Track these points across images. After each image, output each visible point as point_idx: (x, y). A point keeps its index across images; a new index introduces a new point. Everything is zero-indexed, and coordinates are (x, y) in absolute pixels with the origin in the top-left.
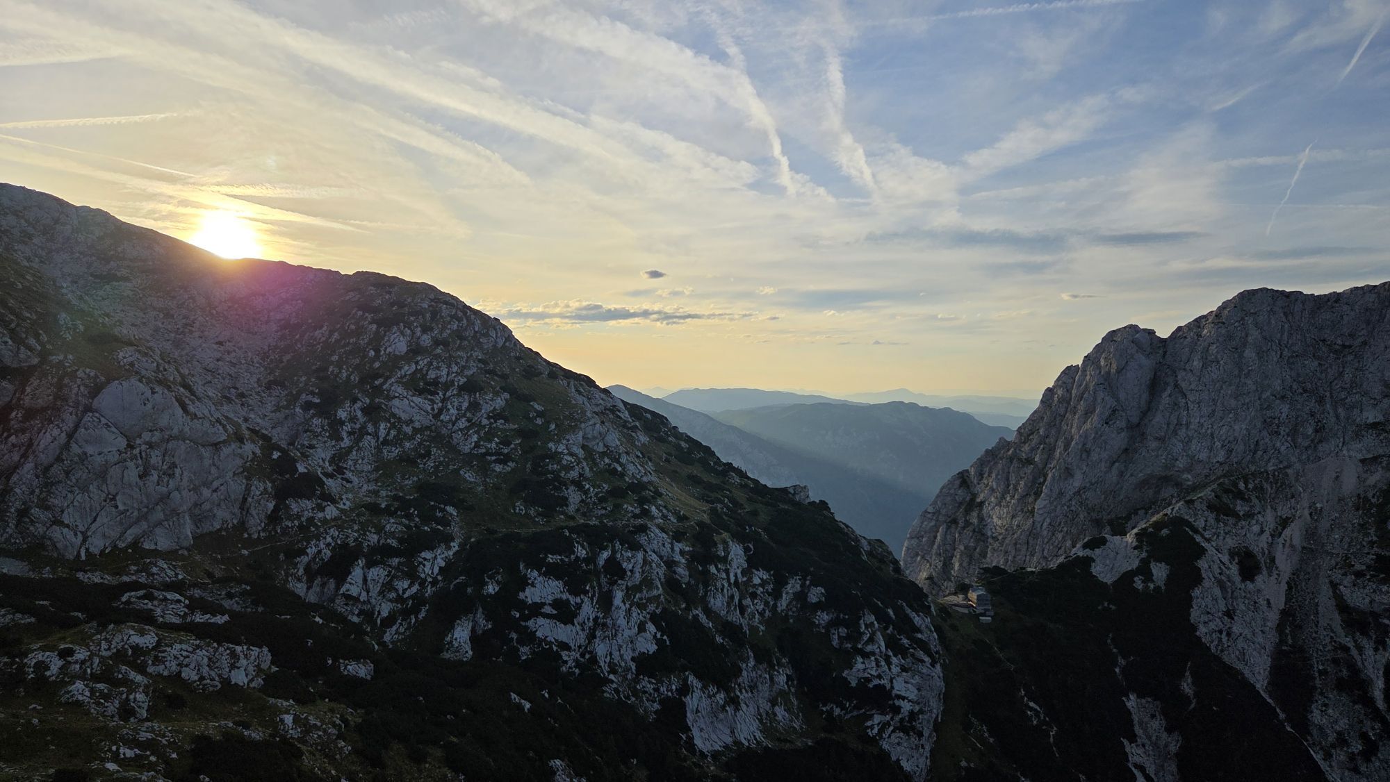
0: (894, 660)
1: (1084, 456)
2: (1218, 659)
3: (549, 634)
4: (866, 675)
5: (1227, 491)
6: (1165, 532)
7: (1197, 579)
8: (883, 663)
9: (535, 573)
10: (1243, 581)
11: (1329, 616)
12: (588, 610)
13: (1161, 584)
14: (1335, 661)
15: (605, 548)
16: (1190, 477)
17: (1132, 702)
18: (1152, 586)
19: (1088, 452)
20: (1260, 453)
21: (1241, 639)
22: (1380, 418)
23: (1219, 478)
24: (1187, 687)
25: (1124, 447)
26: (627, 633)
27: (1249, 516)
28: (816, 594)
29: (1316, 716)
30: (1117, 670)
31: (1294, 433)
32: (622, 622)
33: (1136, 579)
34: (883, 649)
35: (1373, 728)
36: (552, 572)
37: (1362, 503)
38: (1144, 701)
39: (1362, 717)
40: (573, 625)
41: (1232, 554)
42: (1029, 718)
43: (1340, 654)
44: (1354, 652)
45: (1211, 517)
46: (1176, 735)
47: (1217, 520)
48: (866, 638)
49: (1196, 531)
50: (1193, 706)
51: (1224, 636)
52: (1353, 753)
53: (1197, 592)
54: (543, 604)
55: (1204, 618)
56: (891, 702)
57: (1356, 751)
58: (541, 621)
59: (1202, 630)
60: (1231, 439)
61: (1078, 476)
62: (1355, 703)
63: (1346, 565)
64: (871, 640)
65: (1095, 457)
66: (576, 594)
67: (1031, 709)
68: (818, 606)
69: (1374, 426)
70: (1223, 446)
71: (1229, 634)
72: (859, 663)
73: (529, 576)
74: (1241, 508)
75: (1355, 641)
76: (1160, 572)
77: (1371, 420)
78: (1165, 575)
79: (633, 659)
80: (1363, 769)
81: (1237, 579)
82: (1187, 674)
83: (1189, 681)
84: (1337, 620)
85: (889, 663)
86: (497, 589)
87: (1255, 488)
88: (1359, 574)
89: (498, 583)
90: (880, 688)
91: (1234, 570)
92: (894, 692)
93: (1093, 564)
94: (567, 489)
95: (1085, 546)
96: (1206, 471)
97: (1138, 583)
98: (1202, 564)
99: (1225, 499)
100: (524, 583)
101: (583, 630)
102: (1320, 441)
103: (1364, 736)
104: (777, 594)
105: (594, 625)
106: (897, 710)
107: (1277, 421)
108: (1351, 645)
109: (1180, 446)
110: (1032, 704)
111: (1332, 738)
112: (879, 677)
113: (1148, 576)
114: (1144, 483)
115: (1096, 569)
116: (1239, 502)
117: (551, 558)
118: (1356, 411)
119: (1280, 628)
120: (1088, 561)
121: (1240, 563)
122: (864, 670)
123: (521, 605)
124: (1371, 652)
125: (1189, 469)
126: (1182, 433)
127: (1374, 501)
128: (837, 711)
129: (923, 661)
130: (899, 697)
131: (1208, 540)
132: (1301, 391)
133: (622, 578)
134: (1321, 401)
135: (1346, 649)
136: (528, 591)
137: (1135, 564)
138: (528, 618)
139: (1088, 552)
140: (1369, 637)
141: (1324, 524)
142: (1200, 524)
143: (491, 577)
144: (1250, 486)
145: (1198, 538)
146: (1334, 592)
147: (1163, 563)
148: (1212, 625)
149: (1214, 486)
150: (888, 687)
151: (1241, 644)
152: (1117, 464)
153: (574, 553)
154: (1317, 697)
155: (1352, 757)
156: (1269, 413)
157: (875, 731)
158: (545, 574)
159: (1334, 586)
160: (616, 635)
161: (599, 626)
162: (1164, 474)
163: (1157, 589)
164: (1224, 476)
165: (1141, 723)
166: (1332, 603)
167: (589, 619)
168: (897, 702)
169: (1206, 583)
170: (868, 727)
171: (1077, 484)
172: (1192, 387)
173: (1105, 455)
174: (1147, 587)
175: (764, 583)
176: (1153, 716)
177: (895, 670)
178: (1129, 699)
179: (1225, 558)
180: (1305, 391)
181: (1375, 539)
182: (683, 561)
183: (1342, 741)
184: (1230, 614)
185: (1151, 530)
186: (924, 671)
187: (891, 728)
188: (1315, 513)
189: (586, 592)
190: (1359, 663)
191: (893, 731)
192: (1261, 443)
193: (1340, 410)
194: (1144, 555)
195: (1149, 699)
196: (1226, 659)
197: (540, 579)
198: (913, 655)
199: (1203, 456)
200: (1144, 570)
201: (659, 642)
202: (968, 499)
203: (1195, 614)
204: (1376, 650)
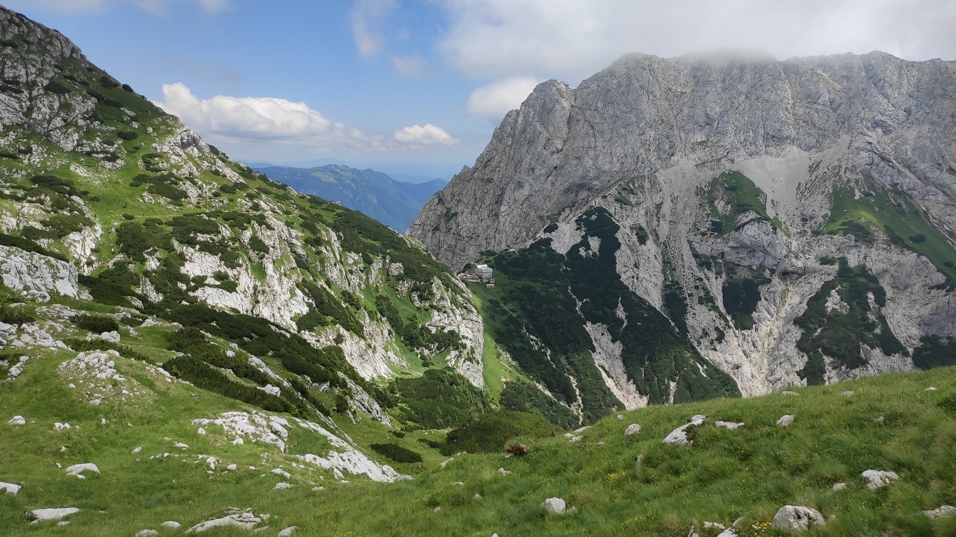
0: (457, 312)
1: (531, 173)
2: (634, 293)
3: (218, 301)
4: (442, 324)
5: (624, 189)
6: (594, 217)
7: (618, 246)
8: (452, 314)
9: (191, 250)
10: (640, 245)
11: (690, 261)
12: (246, 280)
13: (596, 250)
14: (697, 287)
15: (245, 229)
16: (597, 183)
17: (589, 327)
18: (591, 253)
19: (533, 170)
20: (640, 164)
21: (644, 280)
22: (704, 139)
23: (619, 181)
24: (621, 313)
25: (555, 165)
26: (283, 297)
27: (638, 204)
28: (396, 268)
29: (690, 321)
30: (577, 309)
31: (658, 149)
32: (277, 288)
33: (580, 249)
34: (449, 304)
35: (720, 324)
36: (206, 248)
37: (699, 191)
38: (596, 326)
39: (714, 318)
40: (237, 292)
41: (632, 228)
42: (533, 346)
43: (698, 283)
44: (705, 281)
45: (618, 206)
46: (618, 343)
47: (621, 208)
48: (438, 297)
49: (611, 216)
50: (625, 325)
51: (635, 279)
52: (712, 340)
53: (617, 254)
54: (205, 278)
55: (624, 269)
56: (460, 342)
57: (714, 338)
58: (209, 290)
59: (623, 278)
60: (623, 155)
61: (527, 187)
62: (710, 310)
63: (695, 228)
64: (442, 298)
65: (537, 172)
66: (233, 268)
67: (532, 340)
68: (399, 278)
69: (701, 143)
70: (618, 160)
71: (637, 278)
72: (436, 316)
73: (185, 252)
74: (633, 199)
75: (705, 274)
76: (595, 243)
77: (699, 140)
78: (598, 246)
79: (291, 319)
80: (718, 348)
81: (638, 244)
82: (620, 305)
83: (622, 309)
84: (694, 263)
85: (455, 314)
86: (158, 264)
87: (639, 186)
88: (703, 234)
89: (159, 260)
90: (452, 333)
91: (635, 238)
92: (461, 334)
93: (552, 243)
94: (184, 184)
95: (545, 231)
96: (609, 178)
97: (582, 252)
98: (618, 235)
99: (624, 194)
100: (182, 258)
101: (246, 297)
102: (673, 155)
103: (717, 329)
104: (366, 270)
105: (255, 293)
106: (464, 346)
107: (648, 142)
108: (703, 277)
109: (591, 162)
110: (532, 337)
111: (700, 332)
112: (450, 324)
113: (588, 247)
114: (568, 191)
115: (554, 246)
116: (632, 195)
117: (201, 237)
118: (691, 135)
119: (664, 272)
120: (548, 241)
121: (637, 234)
122: (440, 320)
123: (185, 279)
124: (714, 280)
125: (597, 178)
126: (592, 153)
127: (706, 189)
128: (426, 352)
129: (472, 312)
130: (464, 337)
131: (618, 221)
132: (660, 122)
133: (268, 253)
134: (672, 127)
135: (701, 280)
136: (188, 265)
137: (579, 240)
138: (194, 289)
139: (548, 235)
140: (713, 271)
141: (680, 206)
142: (612, 211)
143: (150, 254)
144: (636, 185)
145: (613, 219)
146: (690, 247)
147: (596, 237)
148: (629, 274)
149: (617, 186)
150: (457, 331)
151: (645, 283)
152: (550, 178)
153: (219, 232)
154: (689, 309)
155: (712, 343)
156: (643, 137)
157: (453, 363)
158: (201, 250)
159: (690, 242)
160: (274, 298)
161: (259, 292)
162: (581, 182)
163: (594, 254)
164: (621, 180)
165: (596, 340)
166: (690, 253)
167: (248, 288)
168: (464, 341)
169: (623, 247)
170: (447, 361)
171: (526, 193)
172: (597, 121)
173: (543, 171)
174: (588, 253)
175: (356, 263)
176: (603, 334)
177: (459, 318)
178: (587, 326)
179: (628, 231)
180: (663, 122)
181: (710, 212)
182: (299, 244)
183: (706, 334)
184: (636, 266)
185: (585, 217)
186: (475, 318)
187: (463, 359)
188: (674, 200)
189: (241, 266)
190: (709, 287)
191: (464, 362)
192: (640, 157)
193: (682, 134)
194: (584, 233)
195: (600, 324)
196: (637, 293)
197: (197, 254)
198: (465, 308)
199: (607, 167)
200: (585, 243)
201: (309, 305)
202: (445, 212)
203: (619, 268)
204: (716, 278)
